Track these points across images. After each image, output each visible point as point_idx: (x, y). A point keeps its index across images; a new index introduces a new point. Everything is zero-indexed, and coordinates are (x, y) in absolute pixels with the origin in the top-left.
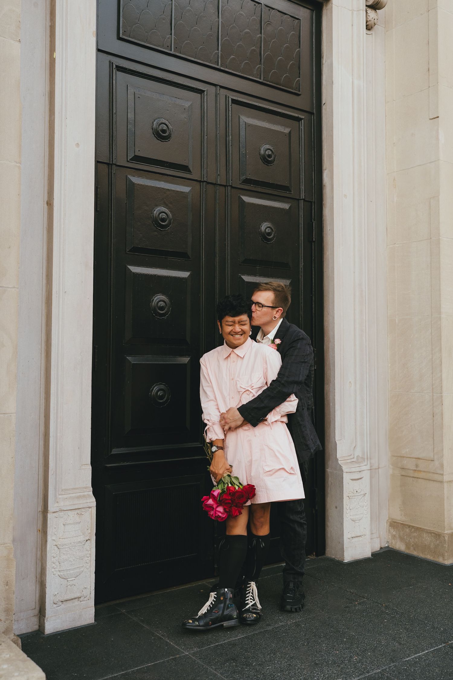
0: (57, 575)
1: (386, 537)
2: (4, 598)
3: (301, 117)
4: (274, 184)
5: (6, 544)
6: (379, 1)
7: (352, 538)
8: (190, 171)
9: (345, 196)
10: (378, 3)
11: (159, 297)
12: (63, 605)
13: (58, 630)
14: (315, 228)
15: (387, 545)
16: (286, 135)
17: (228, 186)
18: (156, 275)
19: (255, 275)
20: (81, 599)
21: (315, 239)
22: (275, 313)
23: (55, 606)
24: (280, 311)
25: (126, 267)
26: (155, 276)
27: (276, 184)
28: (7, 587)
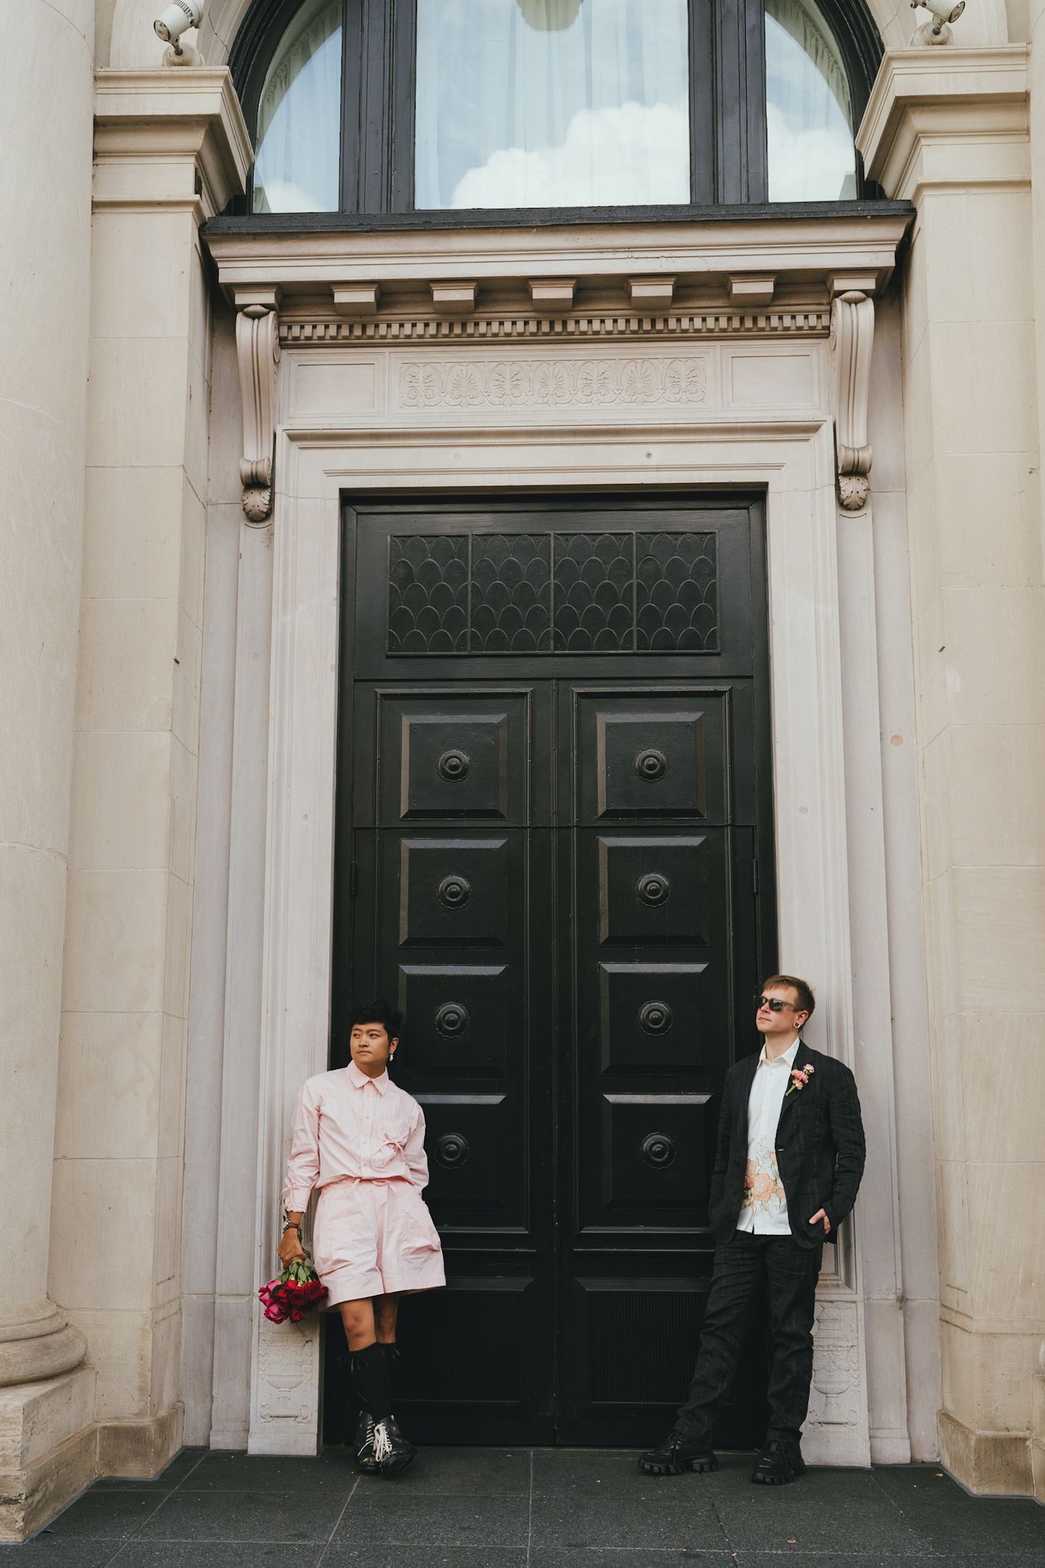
0: (265, 1380)
1: (936, 1443)
2: (139, 1374)
3: (722, 690)
4: (665, 810)
5: (143, 1311)
6: (856, 463)
7: (819, 1425)
8: (502, 816)
9: (804, 810)
10: (856, 467)
11: (447, 1006)
12: (273, 1422)
13: (265, 1453)
14: (757, 871)
15: (938, 1460)
16: (689, 726)
17: (573, 827)
18: (444, 975)
19: (631, 961)
20: (298, 1420)
21: (757, 889)
22: (797, 1017)
23: (262, 1420)
24: (803, 1015)
25: (398, 967)
26: (442, 977)
27: (669, 809)
28: (142, 1362)
